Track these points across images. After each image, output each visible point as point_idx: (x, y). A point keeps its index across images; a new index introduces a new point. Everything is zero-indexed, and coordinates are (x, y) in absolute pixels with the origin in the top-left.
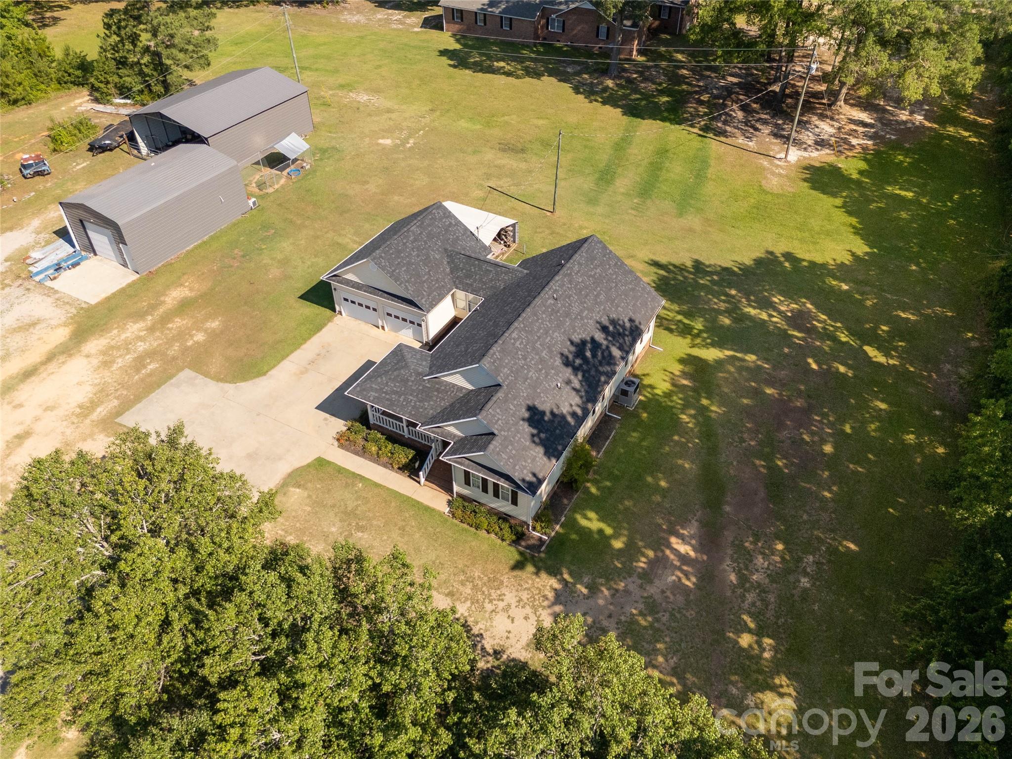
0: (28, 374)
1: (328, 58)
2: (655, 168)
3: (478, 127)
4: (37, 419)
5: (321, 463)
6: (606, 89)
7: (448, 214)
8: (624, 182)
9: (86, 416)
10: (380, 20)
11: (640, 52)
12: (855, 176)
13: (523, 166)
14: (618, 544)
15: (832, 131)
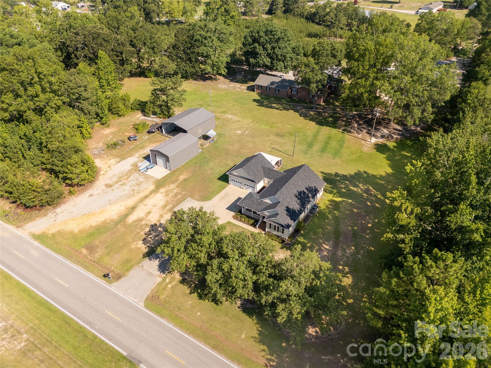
0: (146, 197)
1: (216, 101)
2: (327, 143)
3: (268, 128)
4: (152, 209)
5: (229, 223)
6: (311, 115)
7: (263, 157)
8: (317, 147)
9: (165, 208)
10: (232, 87)
11: (324, 102)
12: (392, 148)
13: (283, 141)
14: (309, 245)
15: (387, 132)
